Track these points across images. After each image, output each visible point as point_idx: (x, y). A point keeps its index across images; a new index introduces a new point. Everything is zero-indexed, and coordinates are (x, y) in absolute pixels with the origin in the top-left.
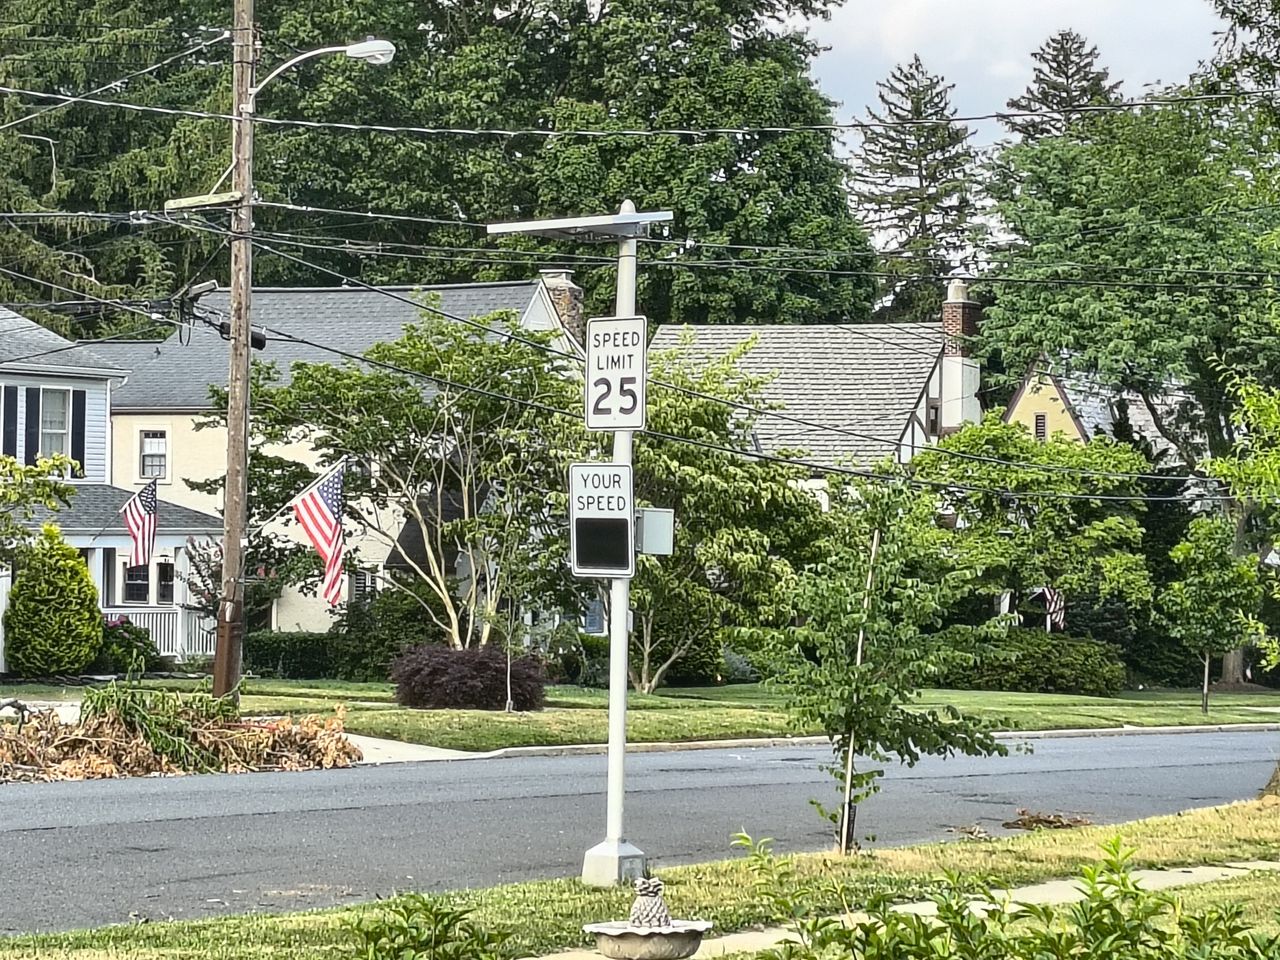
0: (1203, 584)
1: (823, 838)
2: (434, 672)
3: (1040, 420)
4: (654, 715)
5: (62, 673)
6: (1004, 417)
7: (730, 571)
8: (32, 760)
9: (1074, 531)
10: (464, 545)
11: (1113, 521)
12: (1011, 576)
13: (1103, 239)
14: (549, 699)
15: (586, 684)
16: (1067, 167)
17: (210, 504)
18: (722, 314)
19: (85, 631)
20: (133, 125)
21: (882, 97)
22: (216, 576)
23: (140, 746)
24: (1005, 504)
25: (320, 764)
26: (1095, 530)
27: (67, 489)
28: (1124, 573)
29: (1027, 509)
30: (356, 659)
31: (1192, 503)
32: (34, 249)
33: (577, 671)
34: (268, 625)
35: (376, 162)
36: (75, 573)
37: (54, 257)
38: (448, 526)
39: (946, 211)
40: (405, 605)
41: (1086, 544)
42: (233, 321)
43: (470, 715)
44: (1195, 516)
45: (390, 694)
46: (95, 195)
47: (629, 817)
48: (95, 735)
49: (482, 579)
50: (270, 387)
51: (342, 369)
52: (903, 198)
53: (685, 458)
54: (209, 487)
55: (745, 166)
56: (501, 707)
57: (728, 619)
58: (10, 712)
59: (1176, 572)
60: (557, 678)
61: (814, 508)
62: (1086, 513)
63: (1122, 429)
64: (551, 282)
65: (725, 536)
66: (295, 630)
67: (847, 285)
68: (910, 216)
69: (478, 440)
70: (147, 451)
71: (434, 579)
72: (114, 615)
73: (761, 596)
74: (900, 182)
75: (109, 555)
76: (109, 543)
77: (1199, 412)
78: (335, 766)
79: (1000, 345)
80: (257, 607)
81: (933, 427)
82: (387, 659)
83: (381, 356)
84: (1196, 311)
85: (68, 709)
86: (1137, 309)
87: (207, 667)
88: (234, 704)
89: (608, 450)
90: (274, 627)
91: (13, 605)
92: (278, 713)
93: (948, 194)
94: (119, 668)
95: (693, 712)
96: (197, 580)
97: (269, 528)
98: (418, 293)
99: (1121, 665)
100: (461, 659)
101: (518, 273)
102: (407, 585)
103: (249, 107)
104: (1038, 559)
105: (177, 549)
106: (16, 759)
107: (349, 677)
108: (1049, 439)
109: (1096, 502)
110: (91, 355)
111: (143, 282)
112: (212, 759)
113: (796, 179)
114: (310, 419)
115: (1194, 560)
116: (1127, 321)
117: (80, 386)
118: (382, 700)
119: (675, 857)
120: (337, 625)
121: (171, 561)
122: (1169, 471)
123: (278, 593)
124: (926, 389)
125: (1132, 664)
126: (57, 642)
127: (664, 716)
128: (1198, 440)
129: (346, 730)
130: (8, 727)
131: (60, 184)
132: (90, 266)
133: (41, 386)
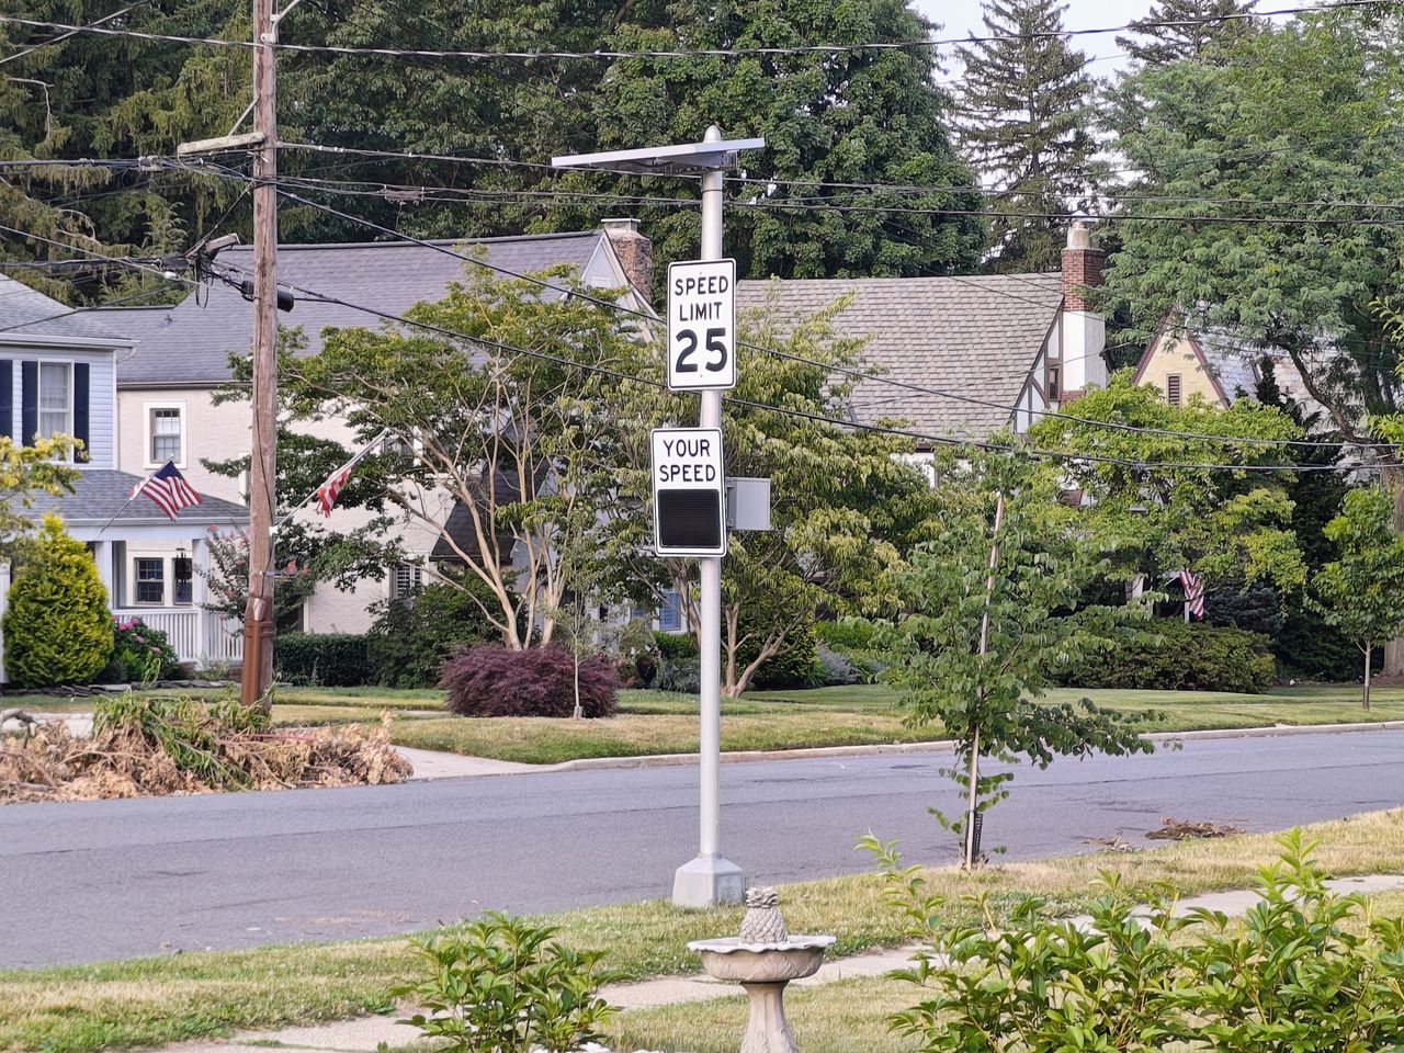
0: (1361, 564)
1: (945, 852)
2: (491, 676)
3: (1174, 381)
4: (743, 722)
5: (69, 683)
6: (1135, 378)
7: (826, 558)
8: (40, 779)
9: (1215, 507)
10: (520, 531)
11: (1258, 494)
12: (1145, 560)
13: (1243, 175)
14: (623, 705)
15: (662, 687)
16: (1203, 92)
17: (232, 490)
18: (810, 266)
19: (95, 634)
20: (136, 64)
21: (986, 20)
22: (241, 570)
23: (162, 761)
24: (1137, 477)
25: (364, 779)
26: (1240, 504)
27: (71, 474)
28: (1268, 551)
29: (1160, 482)
30: (401, 662)
31: (1348, 471)
32: (26, 206)
33: (653, 672)
34: (300, 627)
35: (412, 101)
36: (81, 570)
37: (50, 214)
38: (502, 511)
39: (1062, 148)
40: (455, 603)
41: (1229, 521)
42: (256, 280)
43: (533, 725)
44: (1351, 487)
45: (439, 702)
46: (96, 144)
47: (723, 831)
48: (110, 749)
49: (543, 571)
50: (299, 355)
51: (380, 334)
52: (1013, 133)
53: (769, 428)
54: (229, 469)
55: (833, 99)
56: (567, 712)
57: (825, 612)
58: (14, 724)
59: (1329, 552)
60: (631, 680)
61: (920, 484)
62: (1228, 486)
63: (1267, 391)
64: (614, 232)
65: (821, 518)
66: (329, 632)
67: (951, 231)
68: (1020, 155)
69: (535, 412)
70: (160, 431)
71: (487, 572)
72: (125, 617)
73: (863, 585)
74: (1008, 116)
75: (119, 549)
76: (118, 535)
77: (1355, 370)
78: (382, 782)
79: (1128, 296)
80: (287, 607)
81: (1053, 392)
82: (436, 662)
83: (423, 318)
84: (1350, 254)
85: (79, 722)
86: (1282, 254)
87: (234, 674)
88: (266, 714)
89: (691, 420)
90: (306, 629)
91: (12, 607)
92: (314, 724)
93: (1064, 128)
94: (133, 676)
95: (785, 716)
96: (219, 576)
97: (300, 515)
98: (463, 247)
99: (1270, 657)
100: (521, 661)
101: (575, 223)
102: (456, 579)
103: (271, 36)
104: (1174, 539)
105: (195, 542)
106: (22, 776)
107: (393, 684)
108: (1184, 402)
109: (1239, 473)
110: (92, 324)
111: (150, 242)
112: (242, 774)
113: (890, 113)
114: (342, 391)
115: (1351, 537)
116: (1271, 267)
117: (82, 359)
118: (431, 708)
119: (775, 876)
120: (378, 624)
121: (188, 555)
122: (1320, 438)
123: (310, 590)
124: (1044, 349)
125: (1282, 656)
126: (62, 649)
127: (753, 721)
128: (1353, 402)
129: (396, 742)
130: (12, 741)
131: (56, 133)
132: (89, 224)
133: (41, 358)
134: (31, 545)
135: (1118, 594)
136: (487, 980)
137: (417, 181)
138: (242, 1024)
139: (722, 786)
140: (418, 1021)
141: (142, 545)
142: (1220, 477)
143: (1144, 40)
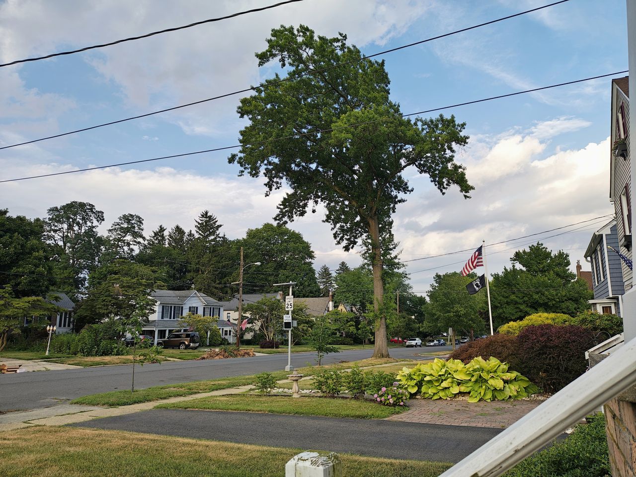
1: (316, 364)
2: (265, 344)
3: (342, 310)
4: (293, 349)
5: (216, 345)
6: (337, 309)
7: (303, 330)
8: (212, 357)
10: (269, 327)
11: (351, 322)
12: (338, 330)
13: (349, 287)
14: (280, 347)
15: (284, 345)
16: (344, 277)
17: (236, 322)
19: (219, 339)
20: (227, 274)
21: (321, 269)
22: (237, 331)
23: (227, 354)
24: (338, 320)
25: (250, 356)
26: (349, 323)
27: (218, 320)
28: (352, 329)
29: (340, 321)
30: (255, 342)
31: (361, 320)
32: (214, 290)
33: (284, 343)
34: (243, 338)
36: (218, 332)
37: (217, 291)
38: (267, 324)
39: (329, 283)
40: (261, 335)
41: (348, 326)
42: (240, 298)
43: (269, 349)
46: (222, 283)
47: (291, 362)
48: (221, 353)
49: (271, 331)
50: (244, 307)
51: (253, 304)
52: (324, 282)
53: (297, 315)
54: (236, 320)
55: (304, 278)
56: (273, 348)
57: (303, 336)
58: (209, 350)
59: (359, 329)
60: (281, 344)
61: (313, 321)
63: (352, 311)
64: (280, 293)
65: (302, 325)
66: (246, 339)
68: (325, 284)
69: (271, 313)
70: (228, 315)
71: (265, 331)
72: (223, 337)
73: (307, 333)
74: (323, 280)
75: (223, 329)
77: (361, 308)
78: (252, 356)
79: (336, 300)
80: (242, 336)
81: (328, 311)
82: (259, 342)
83: (258, 302)
85: (217, 350)
86: (353, 295)
87: (235, 344)
88: (239, 348)
89: (288, 314)
92: (244, 350)
93: (329, 281)
94: (224, 344)
95: (298, 348)
96: (234, 332)
98: (263, 294)
100: (268, 342)
101: (276, 292)
102: (261, 332)
103: (242, 271)
104: (342, 328)
105: (231, 328)
106: (210, 356)
107: (254, 345)
108: (343, 312)
109: (349, 320)
110: (221, 303)
111: (228, 294)
112: (236, 356)
113: (311, 280)
114: (249, 311)
116: (352, 297)
117: (219, 307)
118: (258, 348)
119: (297, 367)
120: (252, 338)
121: (231, 330)
122: (358, 316)
123: (244, 334)
124: (327, 306)
125: (354, 341)
126: (216, 341)
127: (296, 349)
128: (361, 312)
129: (254, 352)
130: (209, 352)
131: (218, 282)
132: (221, 292)
133: (215, 307)
134: (212, 329)
135: (336, 334)
136: (263, 380)
137: (258, 287)
138: (234, 386)
139: (291, 357)
140: (255, 385)
141: (225, 329)
142: (347, 320)
143: (338, 272)
